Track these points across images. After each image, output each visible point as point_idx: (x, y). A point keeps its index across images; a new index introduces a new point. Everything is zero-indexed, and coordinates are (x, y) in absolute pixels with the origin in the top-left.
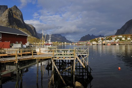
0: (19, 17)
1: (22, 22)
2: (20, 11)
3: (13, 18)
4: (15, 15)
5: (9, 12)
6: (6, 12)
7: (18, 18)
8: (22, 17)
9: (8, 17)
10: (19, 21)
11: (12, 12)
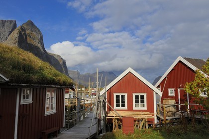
0: (37, 41)
1: (42, 50)
2: (39, 30)
3: (27, 43)
4: (30, 37)
5: (20, 33)
6: (15, 34)
7: (36, 43)
8: (41, 41)
9: (19, 42)
10: (37, 48)
11: (25, 34)
